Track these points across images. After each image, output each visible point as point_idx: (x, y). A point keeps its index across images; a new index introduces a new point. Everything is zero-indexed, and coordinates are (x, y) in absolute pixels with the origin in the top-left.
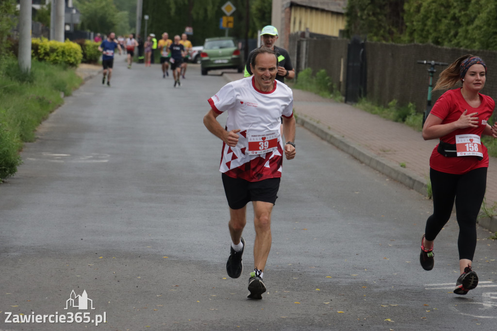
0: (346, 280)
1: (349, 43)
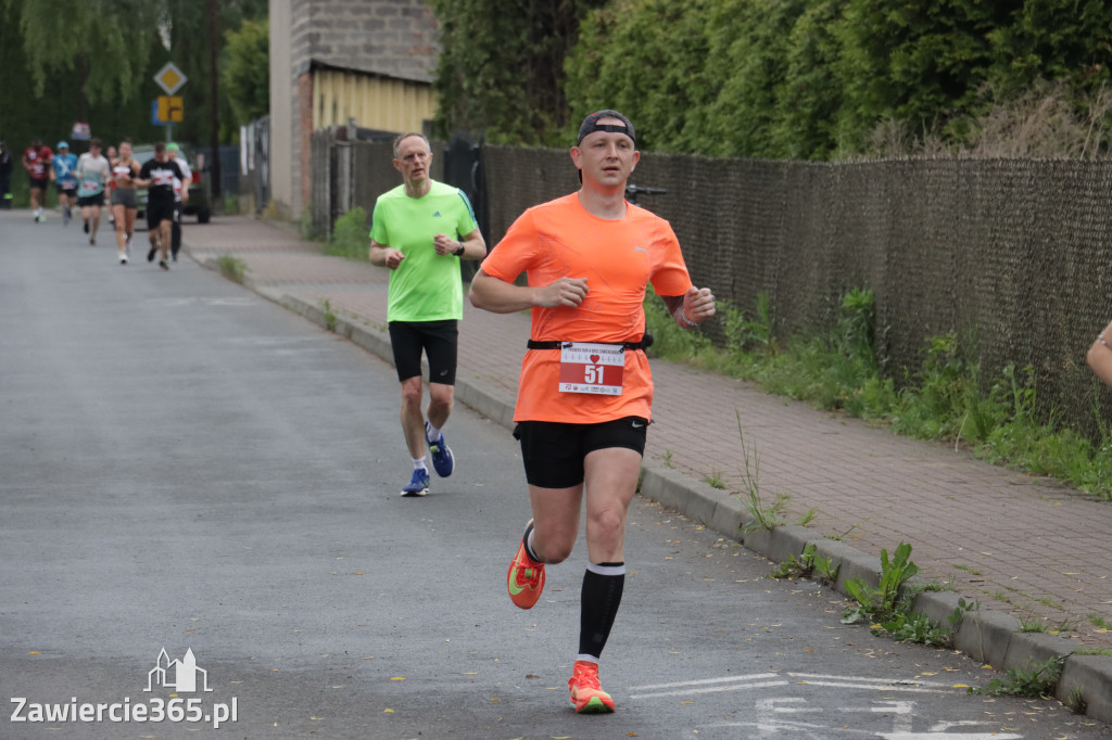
0: (453, 685)
1: (447, 149)
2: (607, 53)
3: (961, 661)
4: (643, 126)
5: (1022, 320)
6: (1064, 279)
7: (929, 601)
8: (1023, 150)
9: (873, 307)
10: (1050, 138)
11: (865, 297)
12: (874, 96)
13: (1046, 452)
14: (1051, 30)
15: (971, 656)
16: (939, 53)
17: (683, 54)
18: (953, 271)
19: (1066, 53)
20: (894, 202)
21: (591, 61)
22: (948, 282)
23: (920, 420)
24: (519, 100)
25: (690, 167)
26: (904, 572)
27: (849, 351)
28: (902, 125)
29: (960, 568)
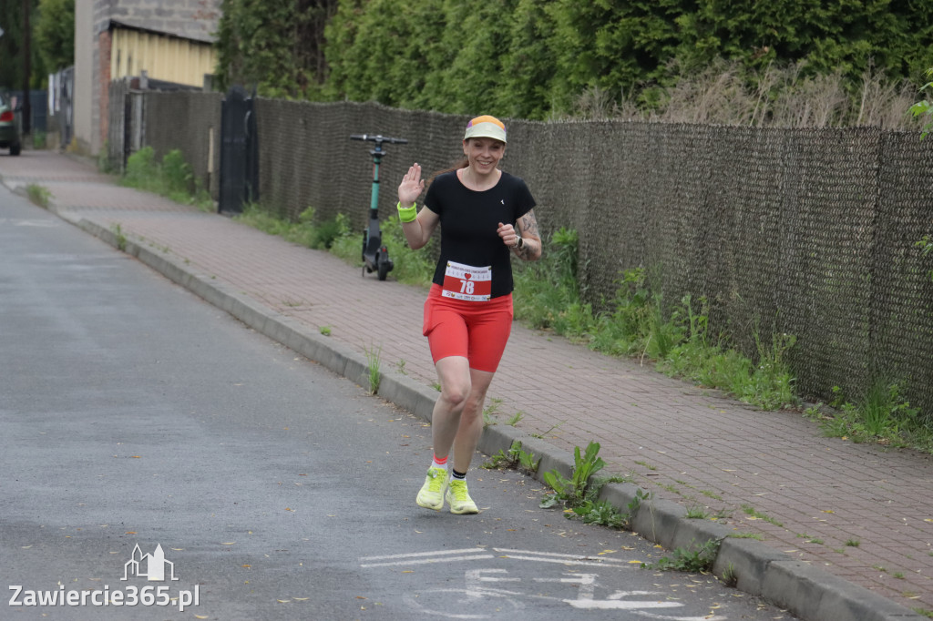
0: (212, 553)
1: (224, 99)
2: (361, 23)
3: (637, 541)
4: (390, 86)
5: (698, 258)
6: (733, 225)
7: (611, 490)
8: (704, 116)
9: (577, 243)
10: (727, 107)
11: (570, 236)
12: (582, 68)
13: (715, 369)
14: (729, 17)
15: (645, 537)
16: (637, 33)
17: (424, 26)
18: (643, 216)
19: (741, 36)
20: (596, 157)
21: (347, 29)
22: (639, 225)
23: (612, 339)
24: (286, 60)
25: (428, 122)
26: (593, 466)
27: (556, 279)
28: (605, 92)
29: (639, 464)
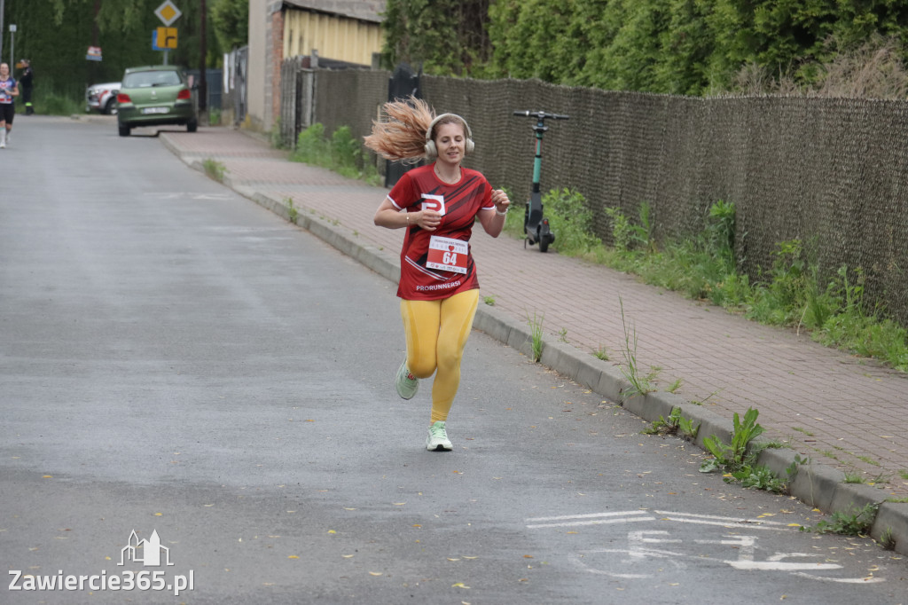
0: (385, 513)
1: (392, 77)
2: (524, 2)
3: (795, 505)
4: (552, 63)
5: (854, 230)
6: (889, 197)
7: (771, 456)
8: (860, 91)
9: (734, 216)
10: (883, 82)
11: (727, 208)
12: (740, 44)
13: (871, 338)
15: (803, 501)
16: (794, 10)
17: (586, 5)
18: (800, 189)
20: (754, 132)
21: (510, 8)
22: (795, 198)
23: (769, 309)
24: (452, 39)
25: (590, 98)
26: (752, 432)
27: (713, 251)
28: (763, 68)
29: (797, 430)
